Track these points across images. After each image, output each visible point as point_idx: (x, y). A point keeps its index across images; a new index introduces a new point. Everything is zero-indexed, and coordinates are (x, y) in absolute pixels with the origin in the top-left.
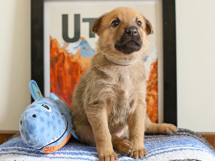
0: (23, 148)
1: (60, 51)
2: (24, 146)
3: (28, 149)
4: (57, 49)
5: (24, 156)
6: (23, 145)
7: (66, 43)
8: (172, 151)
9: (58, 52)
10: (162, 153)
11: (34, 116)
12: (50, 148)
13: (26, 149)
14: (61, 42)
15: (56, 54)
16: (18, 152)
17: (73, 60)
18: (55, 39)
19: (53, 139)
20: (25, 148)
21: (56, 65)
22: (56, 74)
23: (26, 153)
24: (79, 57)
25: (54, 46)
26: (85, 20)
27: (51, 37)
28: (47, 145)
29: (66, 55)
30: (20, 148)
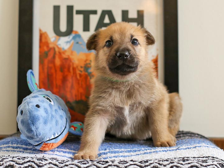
0: (18, 145)
1: (51, 46)
2: (19, 144)
3: (24, 146)
4: (47, 44)
5: (19, 153)
6: (18, 142)
7: (58, 37)
8: (186, 149)
9: (48, 46)
10: (174, 150)
11: (38, 106)
12: (49, 144)
13: (22, 146)
14: (52, 36)
15: (45, 49)
16: (13, 149)
17: (64, 56)
18: (45, 33)
19: (54, 135)
20: (20, 146)
21: (46, 62)
22: (46, 70)
23: (21, 150)
24: (72, 52)
25: (43, 40)
26: (78, 12)
27: (40, 30)
28: (47, 141)
29: (57, 50)
30: (15, 145)
